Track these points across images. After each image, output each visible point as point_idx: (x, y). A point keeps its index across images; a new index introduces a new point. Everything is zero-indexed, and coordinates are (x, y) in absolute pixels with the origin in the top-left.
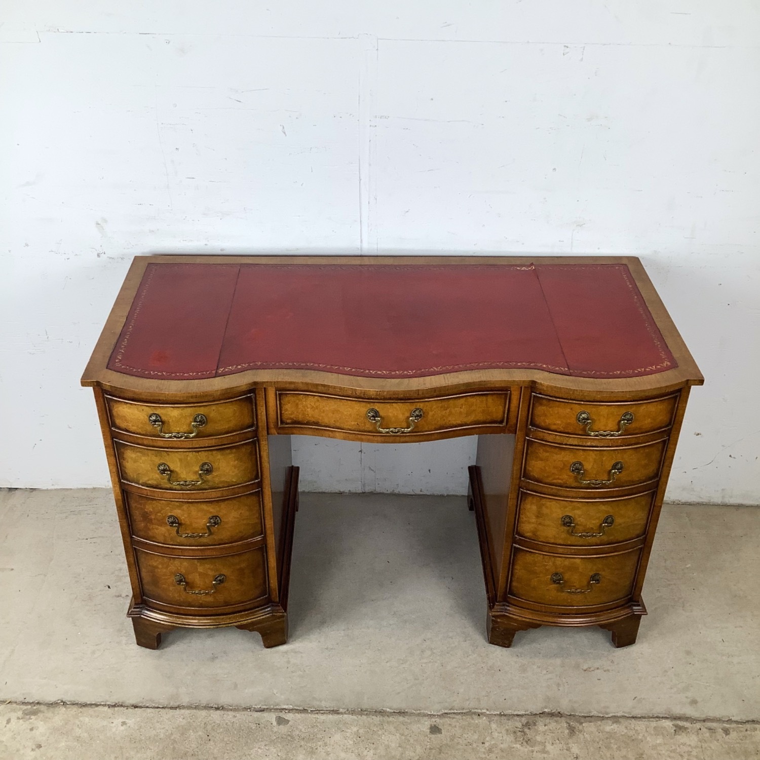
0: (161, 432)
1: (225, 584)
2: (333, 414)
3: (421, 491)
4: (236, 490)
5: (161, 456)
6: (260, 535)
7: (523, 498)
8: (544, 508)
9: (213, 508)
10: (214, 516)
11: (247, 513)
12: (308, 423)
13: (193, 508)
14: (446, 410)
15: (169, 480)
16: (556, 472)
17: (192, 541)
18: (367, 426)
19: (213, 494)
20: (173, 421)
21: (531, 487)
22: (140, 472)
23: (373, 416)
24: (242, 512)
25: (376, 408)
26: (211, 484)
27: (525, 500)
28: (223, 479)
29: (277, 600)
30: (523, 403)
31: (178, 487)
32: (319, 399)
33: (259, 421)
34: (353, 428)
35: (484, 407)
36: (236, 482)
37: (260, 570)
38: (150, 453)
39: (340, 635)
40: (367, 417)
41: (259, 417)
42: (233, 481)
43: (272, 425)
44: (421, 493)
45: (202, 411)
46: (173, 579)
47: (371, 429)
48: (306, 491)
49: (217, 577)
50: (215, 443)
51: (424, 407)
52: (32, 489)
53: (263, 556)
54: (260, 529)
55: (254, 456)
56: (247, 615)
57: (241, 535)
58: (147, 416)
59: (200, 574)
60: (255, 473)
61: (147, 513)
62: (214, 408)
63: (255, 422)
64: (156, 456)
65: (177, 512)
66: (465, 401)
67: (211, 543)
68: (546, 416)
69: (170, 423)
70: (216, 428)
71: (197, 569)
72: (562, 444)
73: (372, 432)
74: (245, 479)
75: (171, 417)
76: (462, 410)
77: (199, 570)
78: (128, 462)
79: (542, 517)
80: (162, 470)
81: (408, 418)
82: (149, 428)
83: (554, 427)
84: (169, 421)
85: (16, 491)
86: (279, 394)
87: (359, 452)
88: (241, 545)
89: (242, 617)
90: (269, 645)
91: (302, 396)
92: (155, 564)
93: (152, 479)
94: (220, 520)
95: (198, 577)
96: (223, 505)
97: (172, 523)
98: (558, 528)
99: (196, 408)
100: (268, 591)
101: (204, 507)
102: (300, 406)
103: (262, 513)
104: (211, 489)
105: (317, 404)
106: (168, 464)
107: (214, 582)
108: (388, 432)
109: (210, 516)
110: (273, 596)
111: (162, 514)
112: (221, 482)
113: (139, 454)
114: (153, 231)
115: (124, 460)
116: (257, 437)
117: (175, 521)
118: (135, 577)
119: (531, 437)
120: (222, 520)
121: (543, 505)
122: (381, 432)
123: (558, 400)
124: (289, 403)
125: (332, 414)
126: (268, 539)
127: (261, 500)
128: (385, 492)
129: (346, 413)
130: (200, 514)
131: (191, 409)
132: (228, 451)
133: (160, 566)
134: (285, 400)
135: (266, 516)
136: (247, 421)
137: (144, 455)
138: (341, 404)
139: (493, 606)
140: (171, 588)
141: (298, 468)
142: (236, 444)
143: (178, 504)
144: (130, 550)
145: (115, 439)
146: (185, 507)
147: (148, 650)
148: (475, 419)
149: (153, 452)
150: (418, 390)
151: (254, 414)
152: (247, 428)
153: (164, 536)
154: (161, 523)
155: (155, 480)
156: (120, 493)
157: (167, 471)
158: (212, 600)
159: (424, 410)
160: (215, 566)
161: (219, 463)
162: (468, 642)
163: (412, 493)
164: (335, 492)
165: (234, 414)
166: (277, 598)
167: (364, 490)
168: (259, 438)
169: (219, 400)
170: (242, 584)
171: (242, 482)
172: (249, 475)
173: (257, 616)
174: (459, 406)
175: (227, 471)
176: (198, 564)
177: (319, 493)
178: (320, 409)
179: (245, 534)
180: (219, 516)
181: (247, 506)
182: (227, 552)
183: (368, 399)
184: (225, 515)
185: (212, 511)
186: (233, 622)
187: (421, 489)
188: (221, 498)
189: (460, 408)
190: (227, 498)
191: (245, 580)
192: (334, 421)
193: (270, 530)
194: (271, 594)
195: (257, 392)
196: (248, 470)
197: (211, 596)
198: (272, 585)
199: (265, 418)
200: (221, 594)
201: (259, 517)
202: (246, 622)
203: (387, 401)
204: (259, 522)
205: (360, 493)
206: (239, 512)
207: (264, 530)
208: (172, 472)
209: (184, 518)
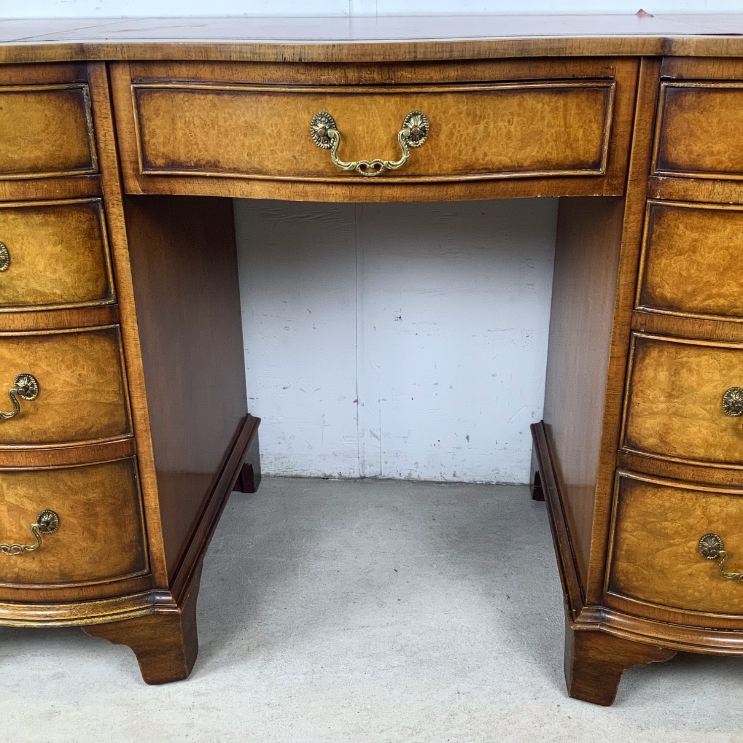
1: (61, 535)
2: (245, 135)
3: (454, 475)
4: (65, 317)
6: (124, 433)
7: (640, 356)
8: (684, 373)
9: (22, 356)
10: (24, 375)
11: (93, 378)
12: (198, 166)
14: (478, 123)
16: (713, 279)
18: (314, 161)
21: (657, 324)
23: (324, 133)
24: (84, 372)
25: (329, 109)
27: (643, 359)
28: (34, 285)
29: (166, 582)
30: (641, 110)
33: (104, 156)
35: (559, 126)
36: (61, 296)
37: (129, 512)
39: (297, 681)
40: (310, 133)
41: (102, 145)
42: (55, 294)
43: (129, 170)
44: (455, 479)
50: (11, 194)
53: (134, 481)
54: (124, 419)
55: (98, 242)
56: (106, 607)
57: (83, 425)
59: (10, 507)
60: (101, 284)
63: (94, 157)
66: (520, 105)
67: (24, 439)
68: (692, 134)
72: (728, 204)
73: (323, 176)
74: (81, 292)
76: (512, 128)
77: (7, 499)
79: (678, 397)
83: (708, 162)
86: (134, 89)
87: (355, 401)
88: (84, 448)
89: (95, 609)
90: (153, 680)
94: (38, 384)
95: (6, 513)
96: (41, 349)
98: (713, 421)
100: (147, 560)
101: (3, 351)
103: (126, 383)
104: (9, 307)
107: (33, 525)
108: (354, 172)
109: (17, 373)
110: (157, 575)
112: (30, 292)
116: (102, 197)
119: (658, 197)
120: (42, 385)
121: (683, 365)
123: (721, 85)
125: (242, 138)
126: (140, 441)
127: (121, 350)
128: (397, 477)
129: (268, 131)
132: (37, 219)
134: (151, 106)
135: (133, 388)
136: (75, 150)
139: (577, 614)
141: (258, 421)
142: (54, 203)
148: (541, 156)
150: (415, 45)
151: (90, 135)
152: (76, 167)
158: (37, 569)
159: (431, 119)
160: (37, 490)
161: (22, 244)
163: (441, 479)
164: (316, 475)
165: (47, 126)
166: (165, 579)
167: (363, 473)
168: (107, 198)
169: (11, 85)
170: (94, 537)
171: (76, 299)
172: (90, 286)
173: (125, 610)
174: (506, 118)
175: (41, 267)
176: (5, 485)
177: (293, 477)
178: (219, 126)
179: (93, 426)
180: (35, 375)
181: (93, 360)
182: (59, 462)
183: (313, 86)
184: (48, 374)
185: (19, 361)
186: (77, 617)
187: (455, 472)
188: (34, 333)
189: (509, 122)
190: (47, 332)
191: (100, 530)
192: (247, 155)
193: (143, 421)
194: (153, 568)
195: (92, 80)
196: (85, 272)
197: (34, 558)
198: (154, 549)
199: (114, 148)
200: (53, 556)
201: (119, 390)
202: (101, 619)
203: (350, 90)
204: (121, 402)
205: (357, 479)
206: (77, 373)
207: (131, 423)
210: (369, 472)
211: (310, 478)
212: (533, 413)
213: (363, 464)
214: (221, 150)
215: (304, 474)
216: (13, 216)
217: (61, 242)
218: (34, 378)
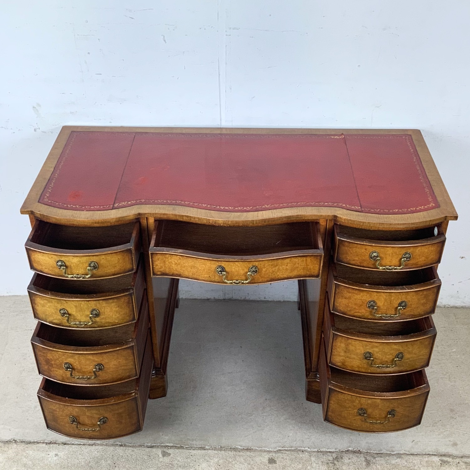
0: (65, 274)
2: (191, 268)
5: (62, 304)
10: (98, 364)
14: (276, 267)
15: (68, 321)
18: (216, 278)
20: (74, 266)
28: (108, 320)
32: (181, 257)
38: (53, 301)
40: (215, 271)
45: (95, 259)
46: (68, 420)
47: (219, 280)
54: (135, 372)
58: (55, 262)
61: (49, 360)
62: (103, 257)
64: (58, 303)
66: (290, 261)
75: (72, 263)
76: (287, 267)
80: (63, 314)
81: (247, 273)
84: (71, 266)
86: (151, 253)
91: (168, 255)
93: (56, 319)
94: (103, 367)
97: (67, 368)
99: (91, 257)
102: (167, 263)
104: (99, 328)
105: (179, 261)
106: (67, 309)
107: (98, 423)
109: (96, 363)
111: (60, 361)
113: (45, 301)
115: (35, 305)
117: (70, 366)
120: (105, 366)
122: (226, 283)
124: (158, 260)
129: (200, 268)
130: (88, 362)
131: (87, 257)
137: (49, 302)
150: (253, 221)
155: (58, 320)
157: (66, 314)
161: (105, 309)
174: (286, 265)
175: (111, 315)
176: (86, 410)
178: (181, 265)
180: (103, 364)
181: (124, 357)
184: (107, 363)
185: (97, 360)
192: (192, 273)
200: (105, 430)
201: (133, 364)
206: (118, 361)
208: (69, 314)
209: (76, 365)
214: (182, 271)
217: (118, 307)
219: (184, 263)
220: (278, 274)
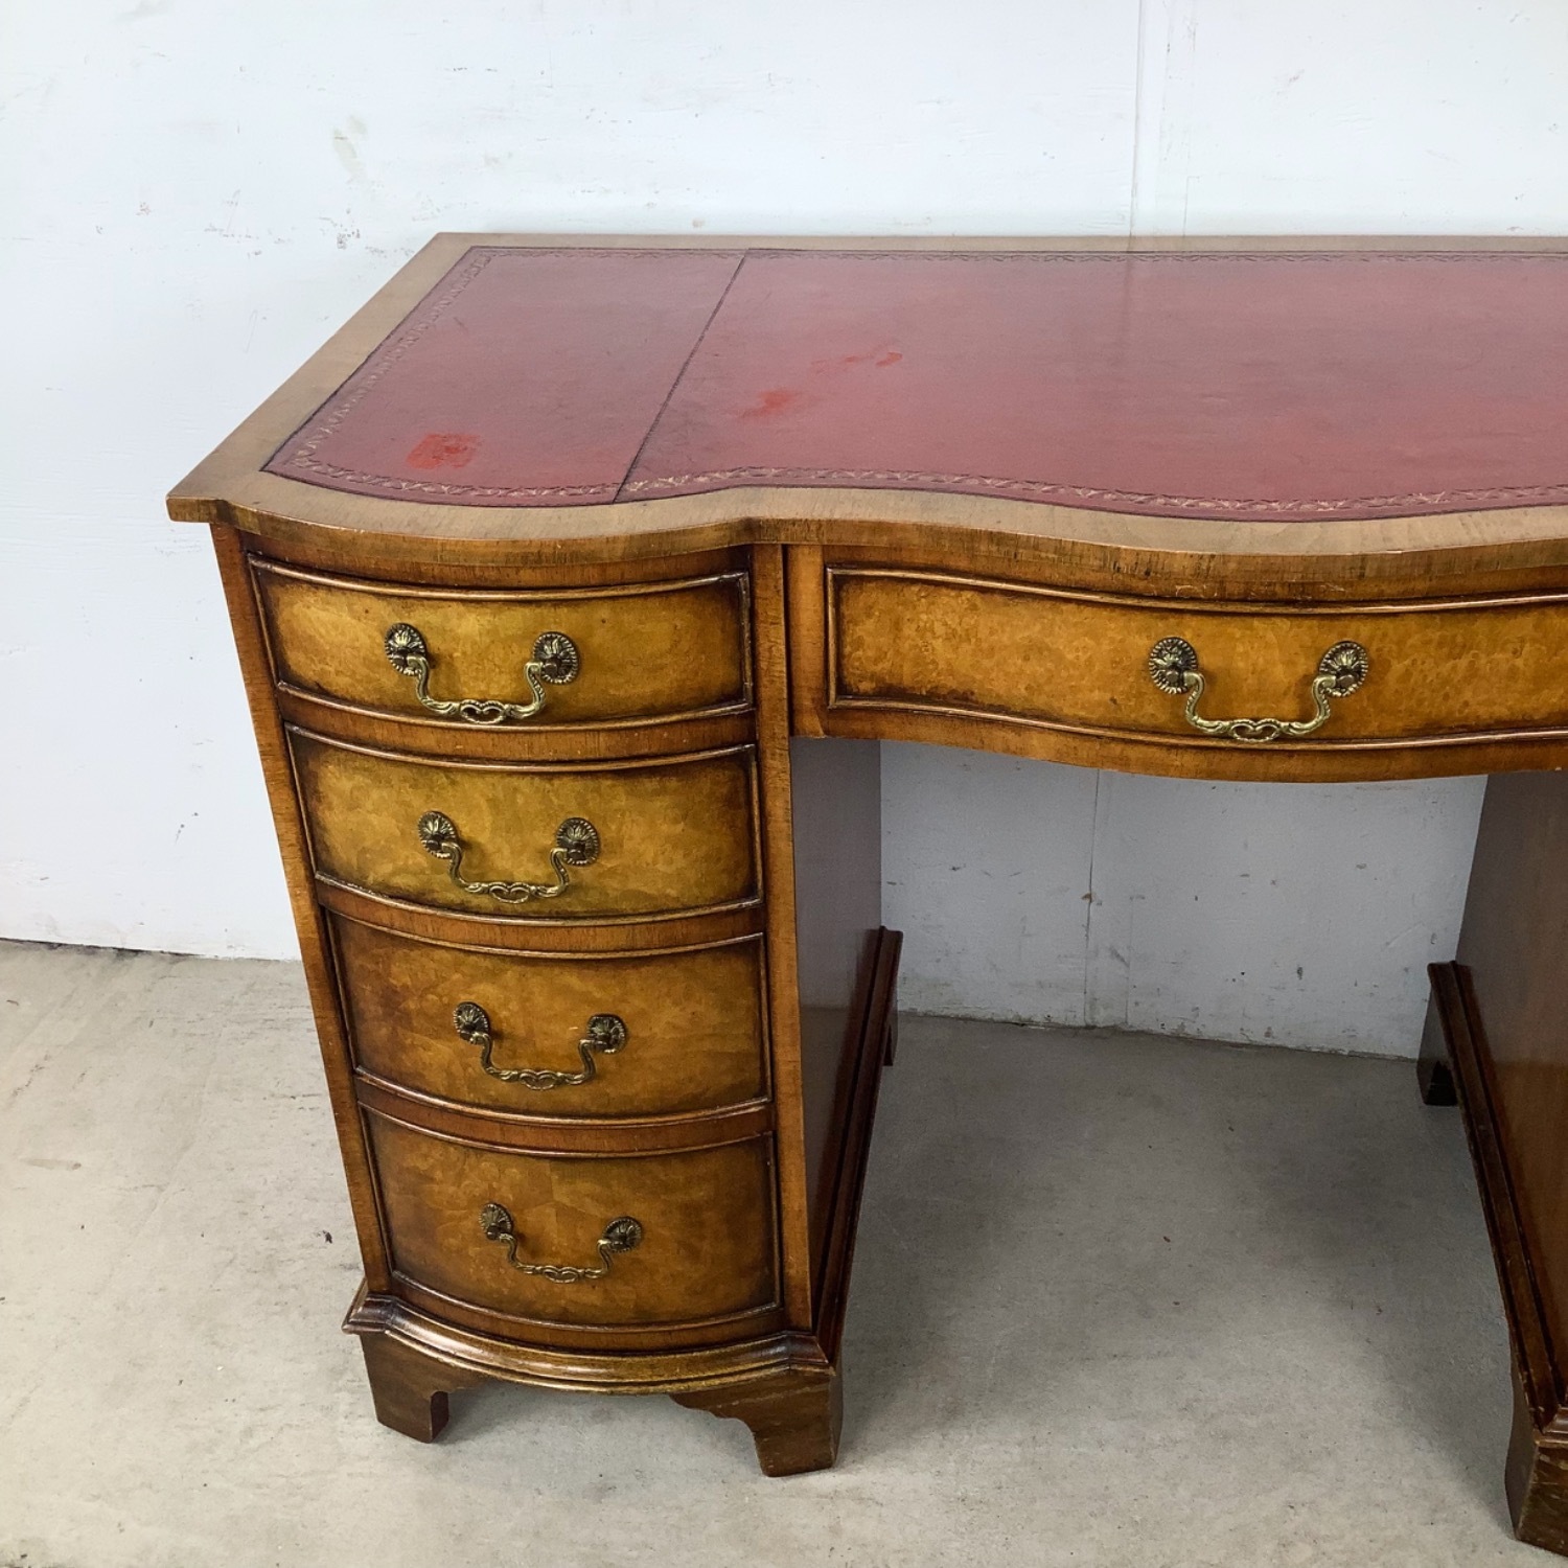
0: (425, 692)
1: (641, 1253)
2: (1026, 659)
3: (1268, 1034)
4: (680, 930)
5: (432, 789)
6: (757, 1096)
9: (602, 988)
10: (605, 1016)
11: (714, 1017)
12: (932, 697)
13: (536, 981)
14: (1459, 656)
15: (455, 872)
17: (534, 1095)
18: (1150, 709)
19: (603, 938)
20: (464, 653)
22: (367, 844)
23: (1174, 666)
24: (701, 1009)
25: (1188, 636)
26: (593, 898)
28: (634, 885)
29: (808, 1321)
31: (485, 902)
32: (977, 598)
33: (764, 681)
34: (1094, 717)
36: (677, 899)
37: (756, 1216)
38: (396, 774)
39: (1007, 1458)
40: (1148, 668)
41: (763, 665)
42: (667, 896)
43: (806, 700)
44: (1269, 1041)
45: (564, 621)
46: (478, 1221)
47: (1163, 718)
48: (920, 1009)
49: (616, 1225)
50: (608, 749)
51: (1372, 638)
52: (177, 954)
53: (767, 1170)
54: (757, 1076)
55: (743, 812)
56: (710, 1362)
57: (691, 1089)
58: (382, 633)
59: (561, 1210)
60: (742, 874)
61: (395, 992)
62: (604, 612)
63: (749, 684)
64: (415, 786)
65: (486, 993)
66: (1536, 627)
67: (594, 1109)
69: (457, 664)
70: (612, 692)
71: (550, 1192)
73: (1163, 734)
74: (710, 892)
75: (456, 639)
76: (1519, 662)
77: (557, 1197)
78: (330, 808)
80: (434, 837)
81: (1307, 680)
82: (389, 680)
84: (451, 656)
85: (137, 960)
86: (834, 576)
87: (1086, 897)
88: (695, 1125)
89: (692, 1364)
90: (776, 1468)
91: (915, 588)
92: (423, 1166)
93: (404, 870)
94: (625, 1031)
95: (554, 1220)
96: (633, 977)
97: (471, 1028)
99: (544, 611)
100: (777, 1288)
101: (572, 979)
102: (909, 630)
103: (765, 1022)
104: (593, 918)
105: (970, 621)
106: (452, 815)
107: (602, 1242)
108: (1224, 735)
109: (592, 1012)
110: (794, 1309)
111: (441, 997)
112: (628, 895)
113: (359, 779)
114: (496, 160)
115: (319, 801)
116: (756, 742)
117: (481, 1022)
118: (369, 1205)
120: (632, 1031)
122: (1198, 734)
124: (869, 616)
125: (1020, 662)
126: (783, 1110)
127: (763, 973)
128: (1156, 1029)
129: (1070, 657)
130: (559, 1005)
131: (527, 611)
132: (651, 784)
133: (438, 1175)
134: (858, 602)
135: (778, 1033)
136: (720, 673)
137: (378, 780)
138: (1058, 618)
139: (1549, 1419)
140: (472, 1251)
141: (898, 936)
142: (680, 759)
143: (486, 963)
144: (351, 1114)
145: (288, 726)
146: (511, 975)
147: (408, 1443)
149: (405, 771)
150: (1364, 558)
151: (746, 649)
152: (720, 702)
153: (450, 1074)
154: (440, 1030)
155: (415, 874)
156: (312, 920)
157: (450, 840)
158: (597, 1303)
159: (1373, 654)
160: (609, 1187)
161: (622, 824)
162: (1441, 1527)
163: (1240, 1039)
164: (1003, 1018)
165: (676, 643)
166: (807, 1318)
167: (1092, 1018)
168: (762, 744)
169: (623, 584)
170: (694, 1254)
171: (700, 902)
172: (725, 880)
173: (741, 1368)
174: (1510, 647)
175: (649, 857)
176: (555, 1177)
177: (958, 1018)
178: (979, 640)
179: (708, 1089)
180: (621, 1016)
181: (715, 990)
182: (647, 1146)
183: (1159, 598)
184: (642, 1013)
185: (598, 995)
186: (663, 1379)
187: (1269, 1028)
188: (628, 954)
189: (1515, 653)
190: (648, 953)
191: (706, 1246)
192: (1026, 689)
193: (791, 1081)
194: (787, 1299)
195: (756, 566)
196: (719, 859)
197: (594, 1287)
198: (792, 1272)
199: (784, 669)
200: (627, 1284)
201: (754, 1032)
202: (703, 1383)
203: (1231, 608)
204: (755, 1050)
205: (1080, 1028)
206: (689, 1011)
207: (769, 1080)
208: (465, 845)
209: (507, 1014)
210: (1102, 1018)
211: (991, 1021)
212: (1434, 936)
213: (1093, 1003)
214: (978, 677)
215: (980, 1015)
216: (609, 782)
217: (685, 817)
218: (620, 1021)
219: (992, 633)
220: (1468, 695)
